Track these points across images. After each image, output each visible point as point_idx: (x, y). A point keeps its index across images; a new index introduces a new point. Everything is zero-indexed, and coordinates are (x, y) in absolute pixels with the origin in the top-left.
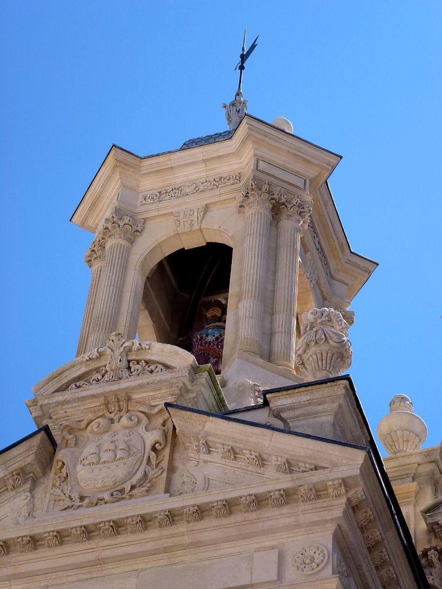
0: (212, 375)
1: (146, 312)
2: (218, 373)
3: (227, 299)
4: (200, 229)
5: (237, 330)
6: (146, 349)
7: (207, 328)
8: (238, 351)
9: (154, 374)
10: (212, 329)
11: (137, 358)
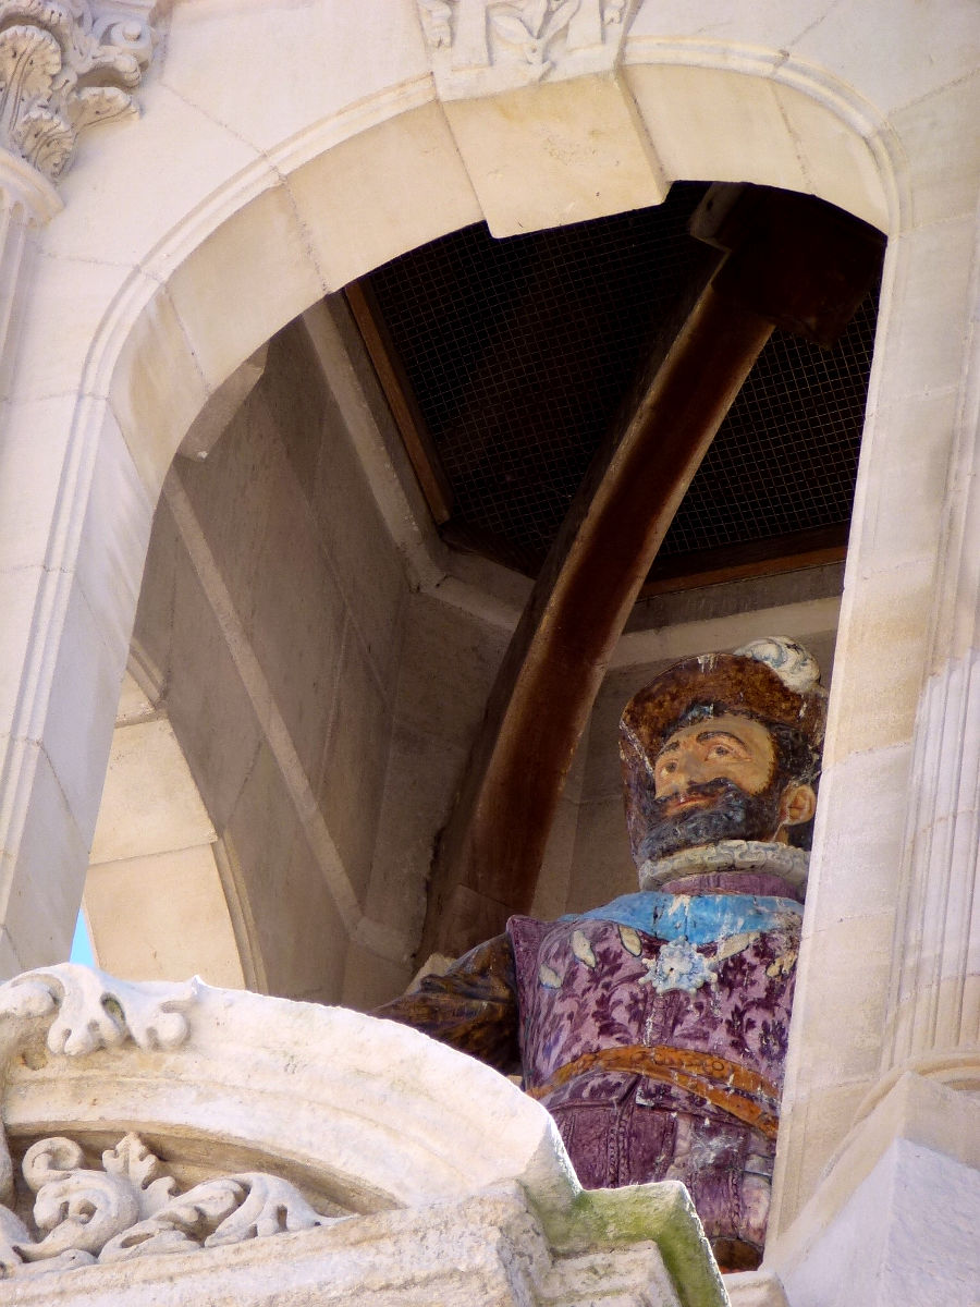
0: (691, 1277)
1: (162, 740)
2: (741, 1254)
3: (821, 651)
4: (622, 70)
5: (906, 909)
6: (156, 1046)
7: (657, 884)
8: (903, 1086)
9: (218, 1251)
10: (697, 892)
11: (86, 1115)
